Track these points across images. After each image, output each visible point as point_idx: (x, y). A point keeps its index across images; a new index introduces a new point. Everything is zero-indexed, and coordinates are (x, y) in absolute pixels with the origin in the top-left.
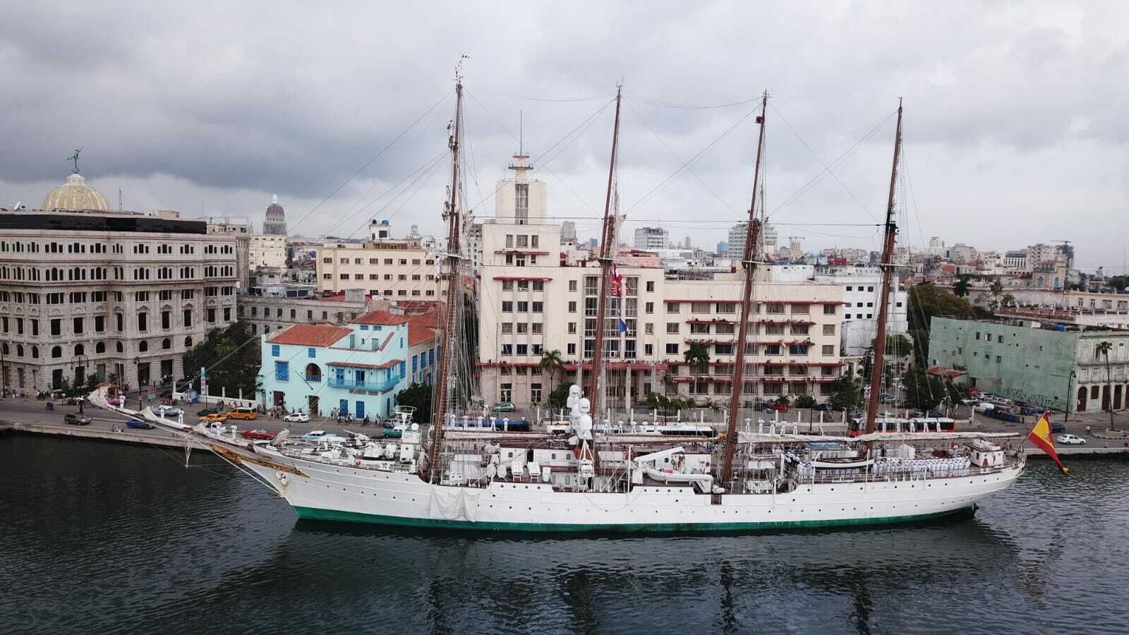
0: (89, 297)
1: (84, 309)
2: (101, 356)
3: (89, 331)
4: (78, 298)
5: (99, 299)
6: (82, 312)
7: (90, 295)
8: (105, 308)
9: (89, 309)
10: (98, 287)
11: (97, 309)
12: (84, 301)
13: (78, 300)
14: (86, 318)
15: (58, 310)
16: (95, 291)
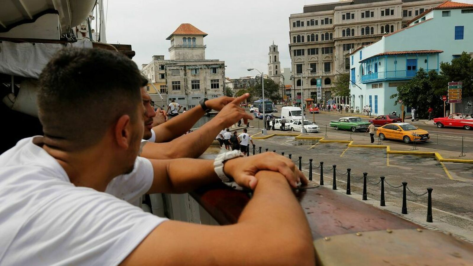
0: (320, 51)
1: (316, 58)
2: (328, 86)
3: (320, 72)
4: (313, 52)
5: (327, 52)
6: (315, 60)
7: (321, 50)
8: (331, 57)
9: (320, 58)
10: (326, 45)
11: (325, 58)
12: (317, 53)
13: (313, 53)
14: (318, 63)
15: (301, 59)
16: (324, 47)
